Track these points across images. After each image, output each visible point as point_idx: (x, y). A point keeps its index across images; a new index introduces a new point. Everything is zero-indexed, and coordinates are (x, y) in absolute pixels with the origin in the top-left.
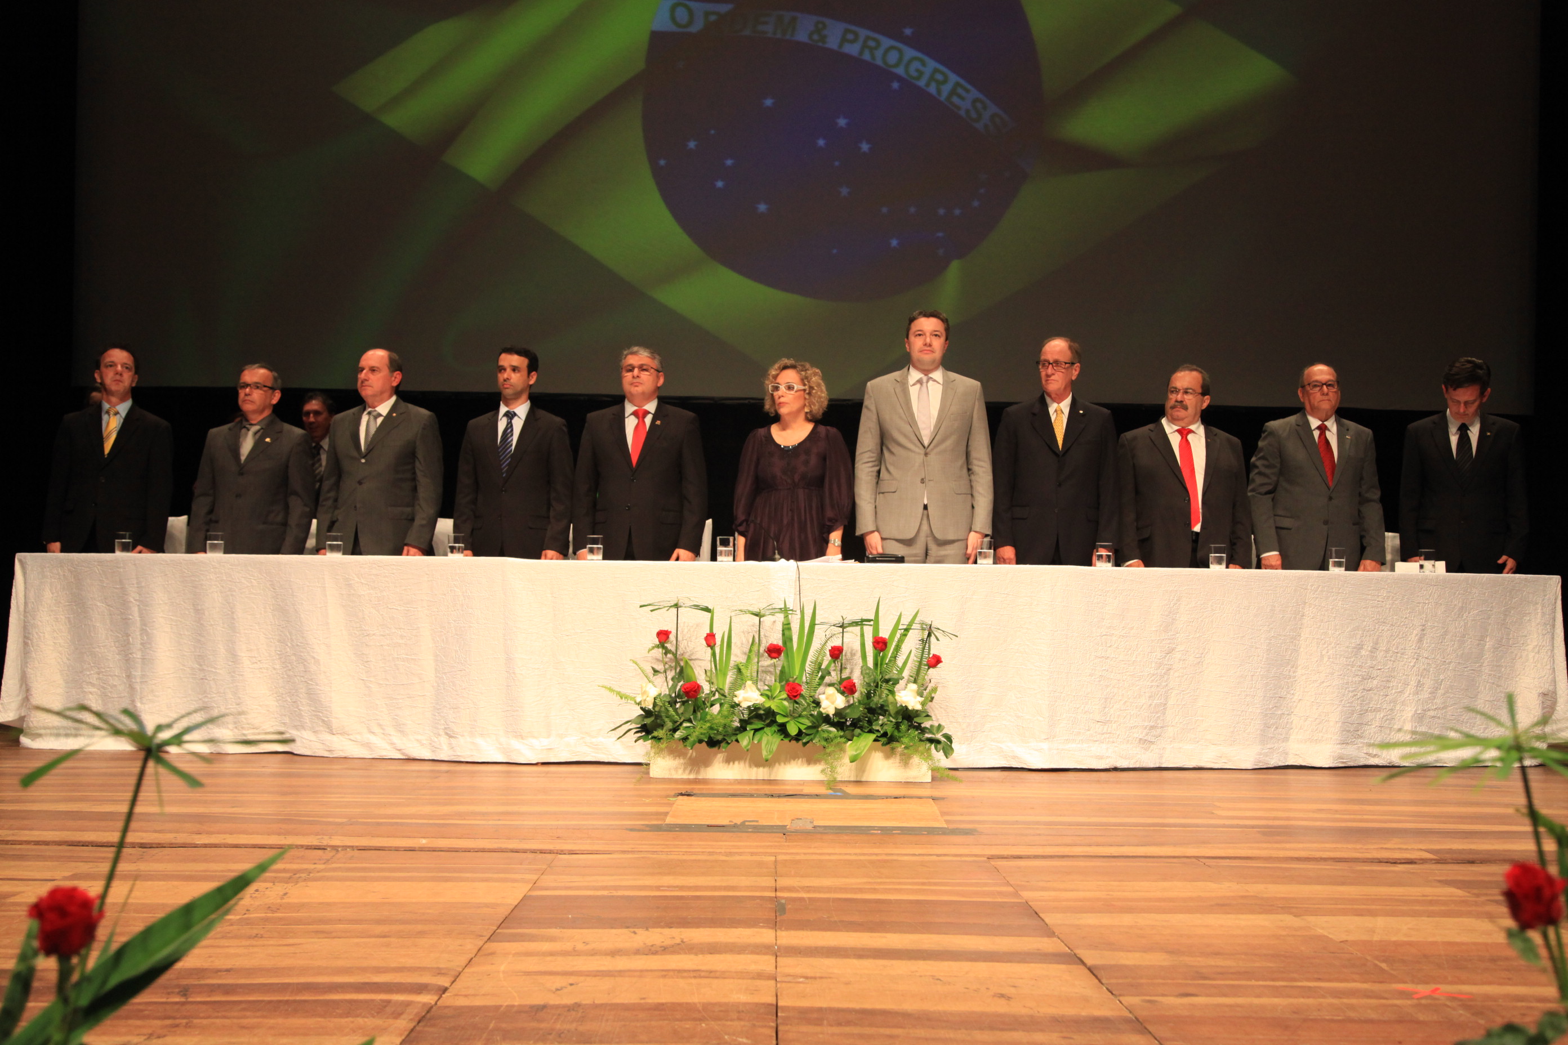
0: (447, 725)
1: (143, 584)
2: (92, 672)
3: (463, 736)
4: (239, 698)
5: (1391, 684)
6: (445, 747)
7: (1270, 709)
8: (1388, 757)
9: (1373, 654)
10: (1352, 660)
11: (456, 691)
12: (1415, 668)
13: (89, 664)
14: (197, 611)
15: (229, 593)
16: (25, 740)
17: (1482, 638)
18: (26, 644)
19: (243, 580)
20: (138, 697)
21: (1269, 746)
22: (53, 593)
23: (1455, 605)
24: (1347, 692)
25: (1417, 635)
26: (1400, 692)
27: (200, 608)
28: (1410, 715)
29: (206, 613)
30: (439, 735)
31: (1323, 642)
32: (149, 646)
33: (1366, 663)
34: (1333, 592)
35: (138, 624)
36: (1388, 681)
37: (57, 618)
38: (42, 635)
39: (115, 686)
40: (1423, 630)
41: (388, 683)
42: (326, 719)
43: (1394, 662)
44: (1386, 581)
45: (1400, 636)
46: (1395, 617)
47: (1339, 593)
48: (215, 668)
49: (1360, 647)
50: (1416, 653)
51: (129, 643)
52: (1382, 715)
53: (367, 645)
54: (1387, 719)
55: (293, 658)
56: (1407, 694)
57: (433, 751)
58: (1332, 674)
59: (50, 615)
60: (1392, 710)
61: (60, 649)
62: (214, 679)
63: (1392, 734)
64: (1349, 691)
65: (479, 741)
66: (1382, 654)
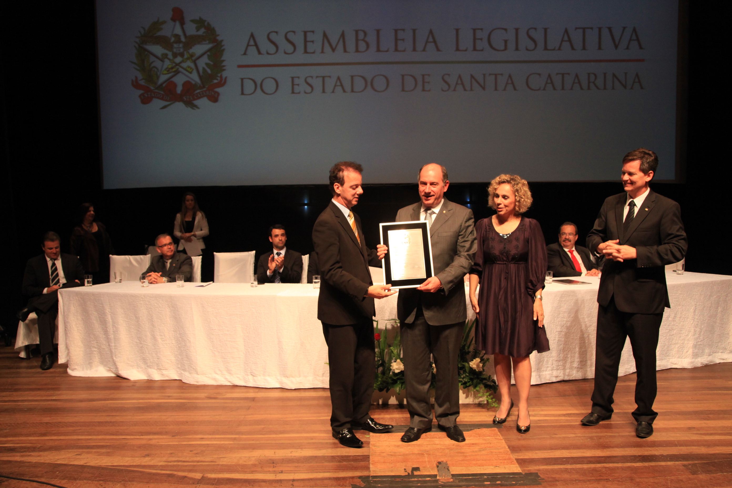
0: (252, 371)
1: (112, 305)
2: (94, 342)
3: (260, 376)
4: (158, 356)
5: (682, 332)
6: (251, 381)
8: (682, 365)
9: (674, 319)
10: (665, 323)
11: (255, 356)
12: (693, 324)
13: (93, 338)
14: (136, 317)
15: (149, 310)
16: (69, 371)
17: (717, 308)
18: (65, 330)
19: (156, 304)
20: (114, 355)
22: (74, 308)
23: (708, 294)
24: (662, 337)
25: (693, 309)
26: (687, 335)
27: (137, 316)
28: (692, 345)
29: (141, 318)
30: (248, 375)
32: (117, 333)
33: (671, 323)
35: (111, 323)
37: (77, 319)
38: (71, 326)
39: (104, 349)
40: (696, 307)
41: (222, 352)
42: (195, 368)
43: (683, 322)
45: (686, 310)
46: (684, 302)
48: (147, 343)
50: (693, 317)
51: (107, 331)
52: (678, 346)
53: (212, 334)
54: (681, 348)
55: (180, 339)
56: (689, 336)
57: (245, 382)
59: (74, 317)
60: (683, 343)
61: (80, 332)
62: (147, 348)
63: (683, 354)
64: (663, 337)
65: (268, 378)
66: (678, 319)
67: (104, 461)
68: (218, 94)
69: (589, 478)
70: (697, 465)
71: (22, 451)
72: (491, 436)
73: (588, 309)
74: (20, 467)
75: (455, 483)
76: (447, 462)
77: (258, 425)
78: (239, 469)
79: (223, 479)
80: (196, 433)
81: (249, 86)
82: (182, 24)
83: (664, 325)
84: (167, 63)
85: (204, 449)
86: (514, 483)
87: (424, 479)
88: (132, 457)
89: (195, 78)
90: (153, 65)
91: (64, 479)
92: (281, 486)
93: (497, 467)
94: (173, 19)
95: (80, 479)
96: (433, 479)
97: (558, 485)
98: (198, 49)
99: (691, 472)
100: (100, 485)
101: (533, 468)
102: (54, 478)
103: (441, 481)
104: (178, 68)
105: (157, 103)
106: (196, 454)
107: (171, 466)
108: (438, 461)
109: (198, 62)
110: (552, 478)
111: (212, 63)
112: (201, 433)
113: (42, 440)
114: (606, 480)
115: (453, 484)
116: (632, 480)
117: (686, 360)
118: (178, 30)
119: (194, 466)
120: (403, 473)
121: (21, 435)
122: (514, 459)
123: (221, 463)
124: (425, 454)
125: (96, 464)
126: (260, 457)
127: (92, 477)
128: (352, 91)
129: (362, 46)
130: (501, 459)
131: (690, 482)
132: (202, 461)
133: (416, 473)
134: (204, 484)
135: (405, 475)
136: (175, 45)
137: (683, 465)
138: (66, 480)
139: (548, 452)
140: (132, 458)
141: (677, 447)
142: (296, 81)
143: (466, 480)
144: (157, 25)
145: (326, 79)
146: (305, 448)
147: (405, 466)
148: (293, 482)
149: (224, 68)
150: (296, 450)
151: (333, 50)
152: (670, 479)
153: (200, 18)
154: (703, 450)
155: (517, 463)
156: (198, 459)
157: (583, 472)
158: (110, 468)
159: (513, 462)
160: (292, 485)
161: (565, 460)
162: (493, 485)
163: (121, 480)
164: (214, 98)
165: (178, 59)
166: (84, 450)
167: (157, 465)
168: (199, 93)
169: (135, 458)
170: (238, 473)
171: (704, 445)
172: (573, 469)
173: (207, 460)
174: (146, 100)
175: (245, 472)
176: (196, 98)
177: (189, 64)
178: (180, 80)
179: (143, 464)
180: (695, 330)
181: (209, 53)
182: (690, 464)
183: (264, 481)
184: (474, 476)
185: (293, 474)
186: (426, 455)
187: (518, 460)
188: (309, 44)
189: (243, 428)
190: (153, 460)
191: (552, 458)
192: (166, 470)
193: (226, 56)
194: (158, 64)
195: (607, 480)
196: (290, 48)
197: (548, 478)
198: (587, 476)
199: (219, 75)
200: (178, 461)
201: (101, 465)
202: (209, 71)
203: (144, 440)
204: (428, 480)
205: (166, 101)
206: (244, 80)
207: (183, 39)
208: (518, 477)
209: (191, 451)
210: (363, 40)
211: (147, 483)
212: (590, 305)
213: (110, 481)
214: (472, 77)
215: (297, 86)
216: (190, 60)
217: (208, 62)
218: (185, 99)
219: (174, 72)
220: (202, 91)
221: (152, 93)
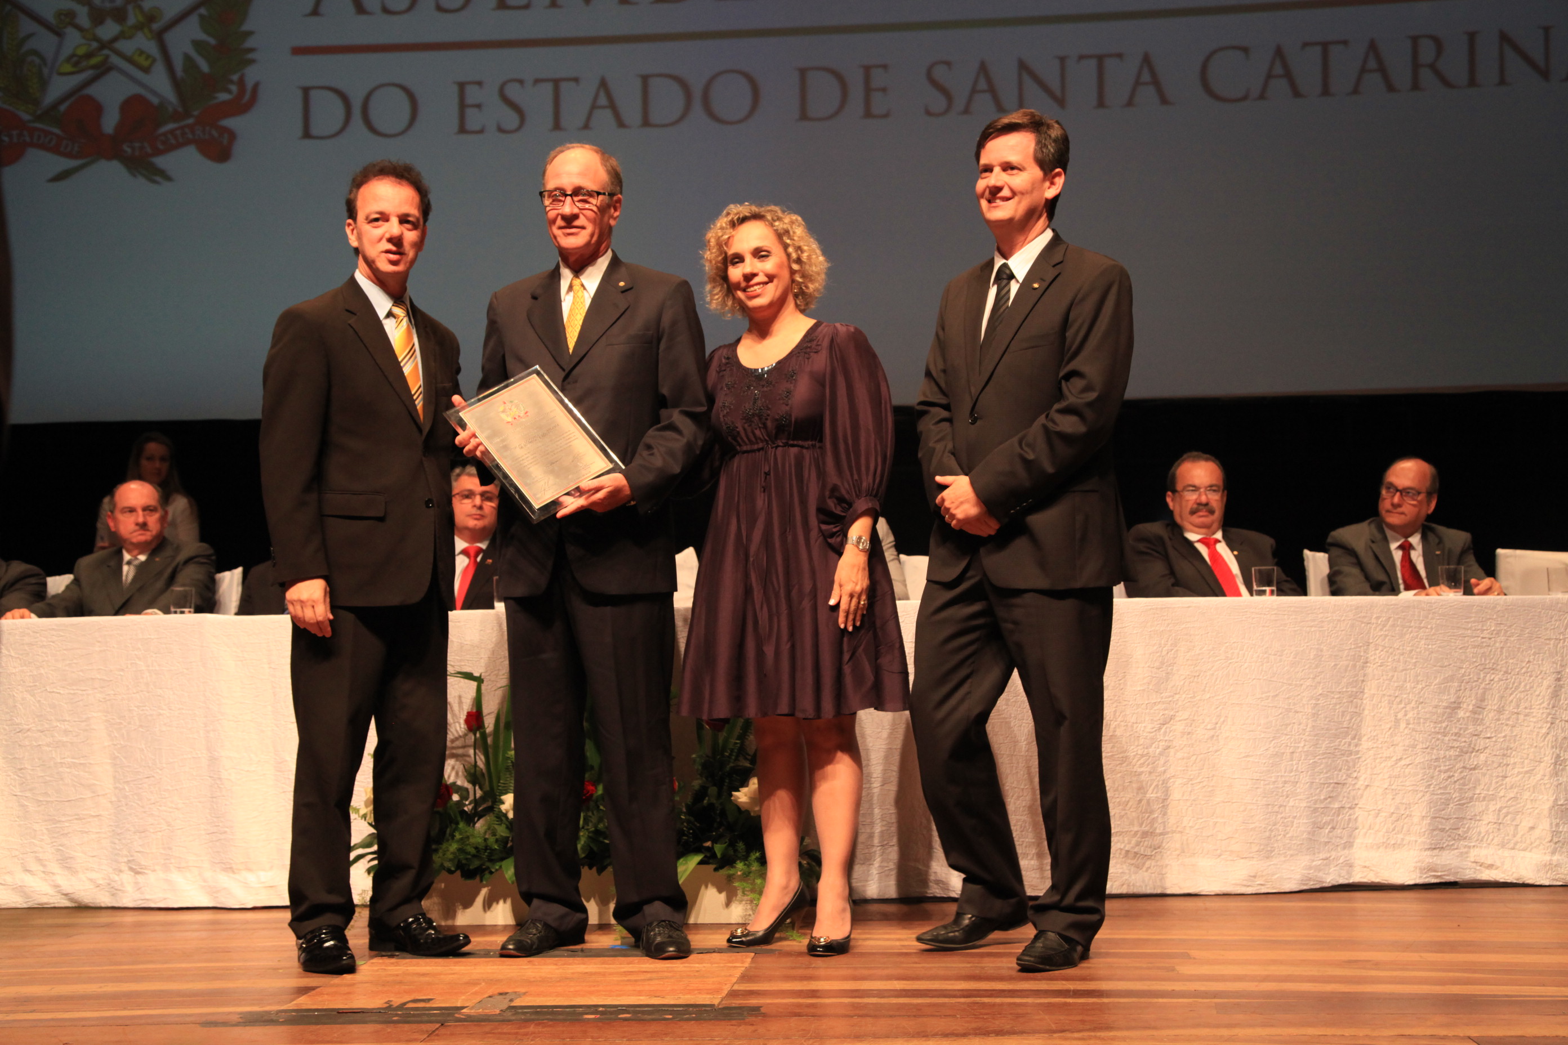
0: (132, 856)
3: (154, 871)
5: (1512, 760)
7: (1322, 802)
8: (1514, 870)
9: (1476, 716)
10: (1444, 725)
11: (143, 807)
12: (1550, 737)
21: (1322, 856)
24: (1437, 773)
25: (1549, 687)
26: (1527, 772)
28: (1547, 806)
30: (121, 871)
31: (1398, 700)
33: (1466, 729)
34: (1410, 627)
36: (1504, 755)
40: (1559, 680)
41: (49, 799)
44: (1495, 607)
45: (1521, 688)
46: (1511, 661)
47: (1420, 628)
49: (1455, 706)
50: (1549, 714)
52: (1498, 807)
53: (20, 745)
54: (1508, 813)
56: (1538, 777)
57: (113, 895)
58: (1414, 746)
60: (1515, 798)
63: (1519, 835)
64: (1440, 771)
65: (176, 877)
66: (1491, 715)
68: (232, 136)
73: (1157, 664)
81: (327, 112)
83: (1438, 733)
84: (74, 41)
89: (159, 84)
90: (30, 45)
103: (467, 1014)
104: (107, 57)
105: (41, 163)
108: (501, 992)
109: (169, 37)
111: (212, 41)
117: (1527, 854)
128: (646, 122)
133: (411, 1005)
135: (376, 1007)
142: (473, 95)
145: (564, 86)
149: (250, 56)
164: (219, 149)
165: (109, 30)
168: (172, 132)
176: (162, 147)
177: (143, 43)
178: (112, 93)
180: (1558, 756)
181: (203, 11)
193: (257, 21)
194: (44, 42)
199: (235, 78)
202: (204, 66)
205: (69, 155)
206: (313, 93)
212: (1164, 653)
214: (1023, 66)
215: (475, 110)
216: (146, 30)
217: (202, 36)
218: (129, 150)
219: (93, 67)
220: (182, 128)
221: (25, 133)
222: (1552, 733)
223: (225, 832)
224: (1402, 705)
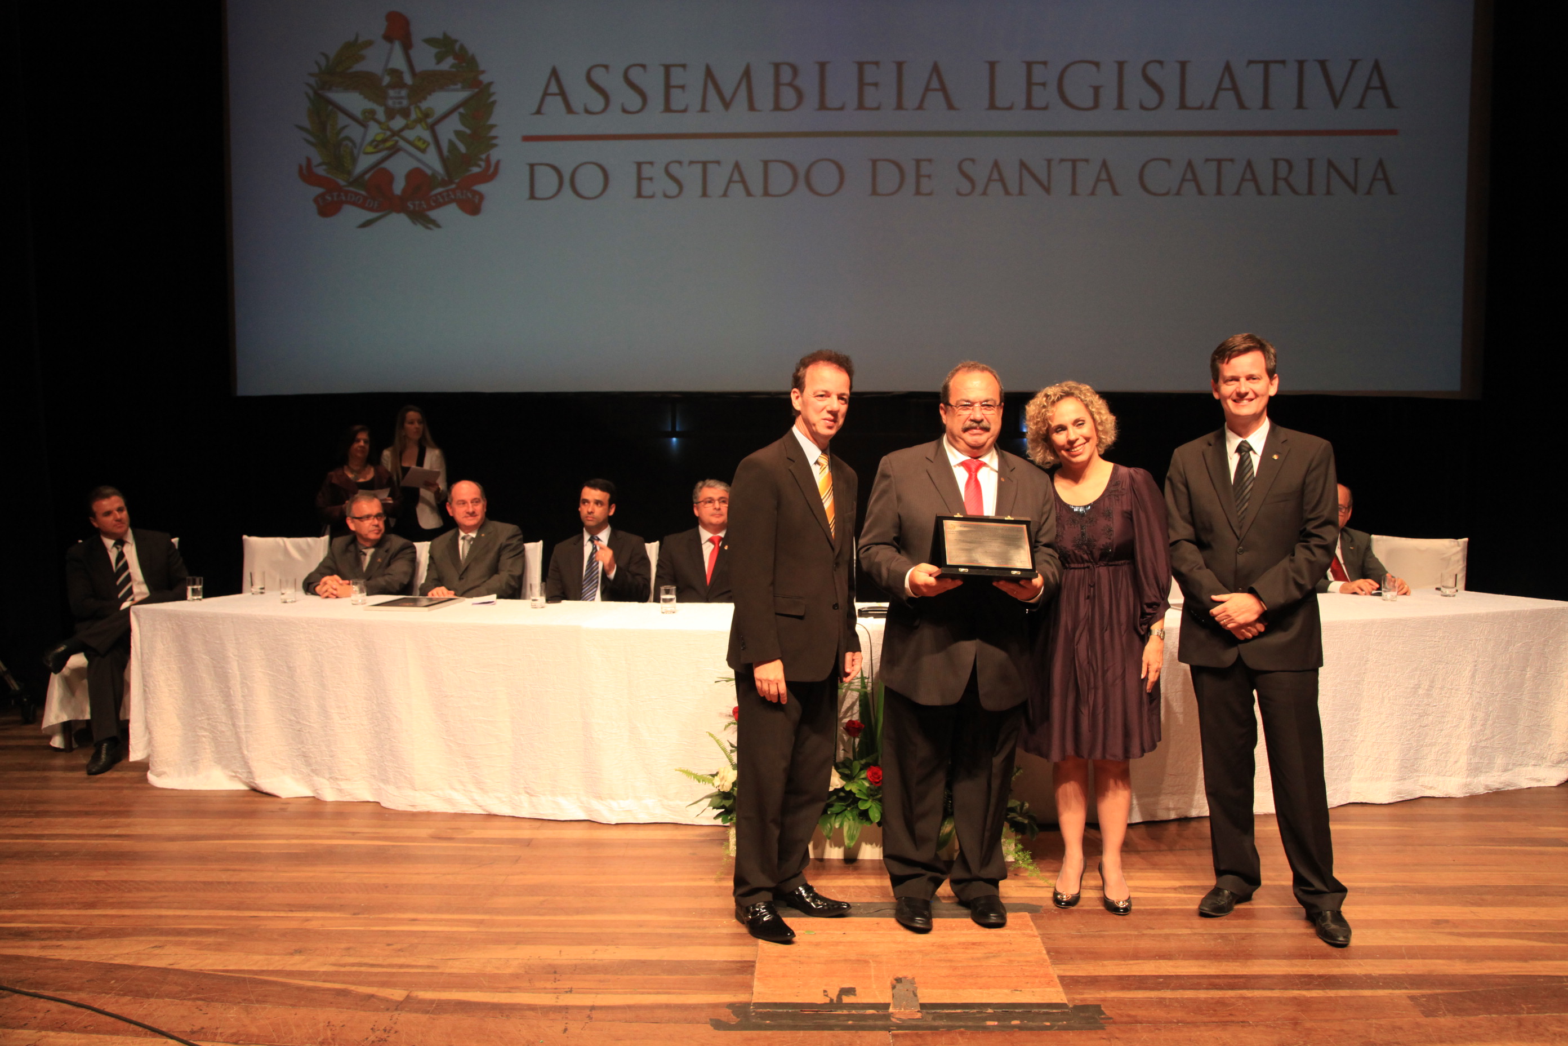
0: (526, 784)
1: (241, 641)
2: (203, 718)
3: (543, 795)
5: (1447, 720)
8: (1444, 789)
9: (1429, 692)
11: (534, 752)
13: (200, 710)
14: (289, 667)
15: (317, 652)
16: (151, 778)
17: (1524, 669)
18: (145, 691)
19: (330, 641)
20: (245, 745)
22: (164, 645)
23: (1503, 639)
25: (1470, 671)
26: (1455, 727)
27: (291, 665)
28: (1466, 747)
29: (298, 670)
30: (520, 793)
31: (1384, 684)
32: (250, 698)
33: (1423, 701)
34: (1394, 636)
35: (240, 675)
36: (1443, 717)
37: (169, 668)
38: (157, 683)
39: (223, 732)
40: (1475, 666)
42: (408, 776)
43: (1449, 697)
44: (1443, 621)
45: (1454, 673)
46: (1450, 656)
47: (1399, 637)
48: (310, 722)
49: (1417, 687)
50: (1470, 688)
51: (230, 695)
52: (1437, 750)
53: (445, 705)
54: (1442, 753)
55: (379, 715)
56: (1461, 729)
57: (514, 808)
58: (1392, 714)
59: (163, 665)
60: (1447, 743)
61: (175, 695)
63: (1448, 767)
65: (560, 799)
66: (1437, 691)
67: (210, 961)
68: (481, 197)
69: (1206, 1019)
70: (1440, 997)
71: (43, 937)
72: (1015, 929)
74: (38, 969)
75: (926, 1021)
76: (914, 978)
77: (532, 896)
78: (484, 982)
79: (448, 1002)
80: (402, 908)
81: (546, 181)
82: (407, 46)
84: (374, 131)
85: (416, 941)
86: (1048, 1024)
87: (861, 1012)
88: (267, 954)
89: (432, 161)
90: (345, 133)
91: (125, 995)
92: (567, 1018)
93: (1017, 992)
94: (388, 38)
95: (158, 996)
96: (881, 1012)
97: (1140, 1031)
98: (441, 101)
99: (1423, 1012)
100: (197, 1008)
101: (1090, 996)
102: (105, 993)
103: (897, 1016)
104: (397, 142)
105: (352, 215)
106: (399, 950)
107: (345, 974)
108: (895, 977)
109: (440, 129)
110: (1129, 1016)
111: (468, 131)
112: (415, 909)
113: (85, 916)
114: (1241, 1024)
115: (919, 1023)
116: (1296, 1024)
117: (1452, 779)
118: (398, 62)
119: (393, 974)
120: (820, 999)
121: (44, 905)
122: (1056, 976)
123: (448, 970)
124: (871, 961)
125: (192, 966)
126: (529, 959)
127: (182, 991)
128: (766, 193)
129: (788, 97)
130: (1027, 976)
131: (1417, 1031)
132: (408, 966)
133: (846, 999)
134: (410, 1011)
135: (823, 1002)
136: (392, 93)
137: (1408, 997)
138: (129, 998)
139: (1130, 964)
140: (267, 956)
141: (1403, 960)
142: (647, 172)
143: (949, 1016)
144: (353, 49)
145: (710, 166)
146: (624, 944)
147: (826, 985)
148: (591, 1010)
149: (495, 142)
150: (605, 947)
151: (727, 105)
152: (1376, 1024)
153: (445, 34)
154: (1458, 968)
155: (1059, 985)
156: (402, 961)
157: (1197, 1007)
158: (221, 975)
159: (1051, 983)
160: (589, 1017)
161: (1161, 980)
162: (1003, 1027)
163: (239, 1000)
164: (473, 206)
165: (398, 123)
166: (170, 938)
167: (317, 972)
168: (440, 194)
169: (273, 957)
170: (481, 991)
171: (1461, 958)
172: (1177, 1000)
173: (419, 964)
174: (327, 208)
175: (495, 989)
176: (433, 204)
177: (421, 132)
178: (400, 167)
179: (288, 968)
180: (1474, 716)
181: (461, 110)
182: (1423, 996)
183: (532, 1008)
184: (965, 1009)
185: (594, 995)
186: (872, 964)
187: (1062, 978)
188: (675, 93)
189: (501, 901)
190: (309, 960)
191: (1135, 976)
192: (334, 982)
193: (499, 117)
194: (354, 131)
195: (1244, 1023)
196: (634, 101)
197: (1121, 1016)
198: (1202, 1014)
199: (484, 156)
200: (360, 965)
201: (203, 968)
202: (463, 149)
203: (294, 920)
204: (870, 1014)
205: (371, 210)
206: (536, 168)
207: (408, 79)
208: (1058, 1013)
209: (389, 945)
210: (791, 85)
211: (293, 1006)
213: (217, 1001)
214: (1023, 165)
215: (648, 182)
216: (423, 124)
217: (461, 128)
218: (412, 207)
219: (388, 149)
220: (447, 191)
221: (342, 194)
222: (1471, 701)
223: (596, 773)
224: (1387, 688)
